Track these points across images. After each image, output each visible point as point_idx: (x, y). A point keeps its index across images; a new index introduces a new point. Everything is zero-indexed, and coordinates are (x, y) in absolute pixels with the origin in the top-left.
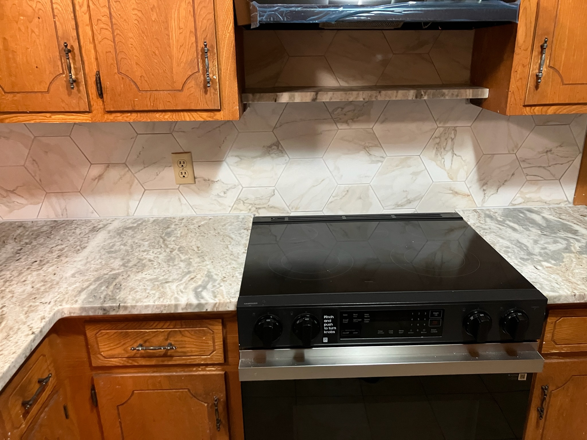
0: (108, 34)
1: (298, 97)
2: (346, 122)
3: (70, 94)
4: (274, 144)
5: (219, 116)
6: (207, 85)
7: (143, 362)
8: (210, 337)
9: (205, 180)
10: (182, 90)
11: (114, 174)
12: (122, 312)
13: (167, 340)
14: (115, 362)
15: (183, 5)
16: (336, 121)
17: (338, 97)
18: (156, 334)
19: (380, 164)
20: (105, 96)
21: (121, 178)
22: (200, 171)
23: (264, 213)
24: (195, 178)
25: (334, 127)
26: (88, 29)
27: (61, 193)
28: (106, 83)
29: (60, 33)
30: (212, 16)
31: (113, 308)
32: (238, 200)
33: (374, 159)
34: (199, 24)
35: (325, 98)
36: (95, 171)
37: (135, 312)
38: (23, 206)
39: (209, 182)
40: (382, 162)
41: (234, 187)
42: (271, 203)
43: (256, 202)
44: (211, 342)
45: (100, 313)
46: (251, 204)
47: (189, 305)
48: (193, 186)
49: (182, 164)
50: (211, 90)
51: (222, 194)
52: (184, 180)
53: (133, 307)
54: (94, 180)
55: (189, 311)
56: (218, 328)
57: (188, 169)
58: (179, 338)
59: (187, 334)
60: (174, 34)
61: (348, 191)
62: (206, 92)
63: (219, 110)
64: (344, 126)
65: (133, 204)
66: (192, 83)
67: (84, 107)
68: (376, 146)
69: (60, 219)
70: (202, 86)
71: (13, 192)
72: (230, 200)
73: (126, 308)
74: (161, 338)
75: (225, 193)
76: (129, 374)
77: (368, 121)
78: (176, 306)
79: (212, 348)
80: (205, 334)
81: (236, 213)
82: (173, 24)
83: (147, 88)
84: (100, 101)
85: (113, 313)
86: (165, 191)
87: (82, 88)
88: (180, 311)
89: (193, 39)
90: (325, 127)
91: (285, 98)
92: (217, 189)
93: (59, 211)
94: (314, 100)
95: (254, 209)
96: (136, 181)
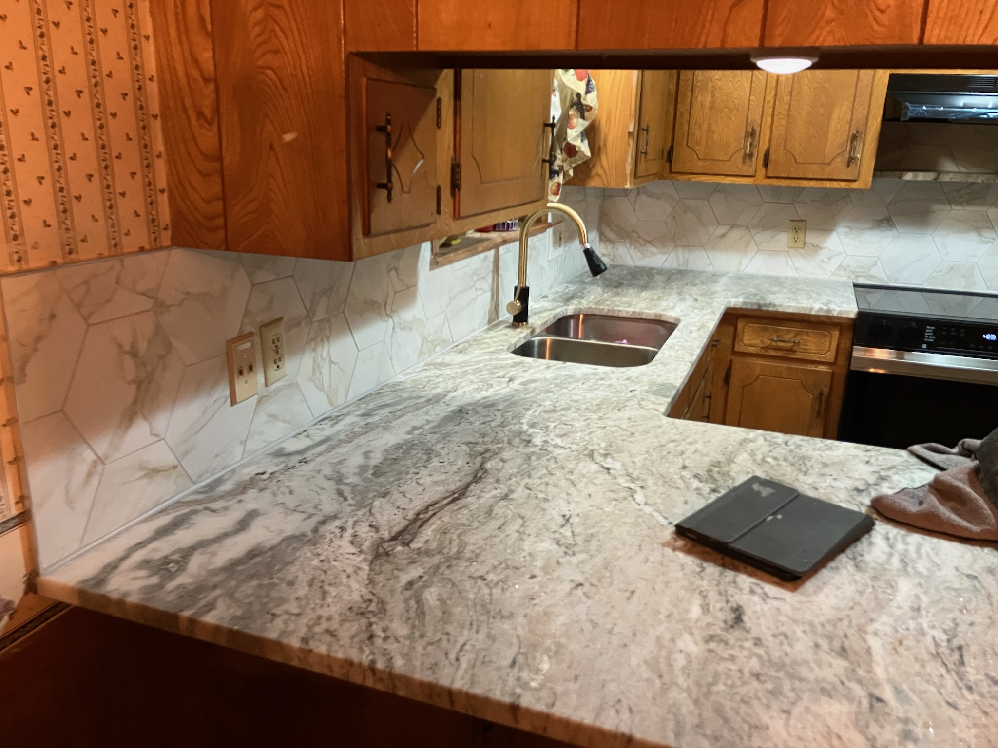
0: (784, 122)
1: (921, 176)
2: (961, 204)
3: (744, 162)
4: (885, 219)
5: (854, 185)
6: (851, 160)
7: (772, 353)
8: (828, 339)
9: (813, 246)
10: (829, 164)
11: (735, 234)
12: (771, 309)
13: (795, 337)
14: (752, 350)
15: (846, 103)
16: (951, 201)
17: (957, 178)
18: (788, 332)
19: (990, 245)
20: (769, 165)
21: (741, 238)
22: (811, 238)
23: (862, 281)
24: (805, 243)
25: (948, 207)
26: (769, 119)
27: (689, 246)
28: (772, 156)
29: (749, 121)
30: (866, 112)
31: (765, 305)
32: (840, 267)
33: (984, 239)
34: (854, 116)
35: (946, 178)
36: (721, 230)
37: (780, 309)
38: (654, 254)
39: (817, 248)
40: (992, 243)
41: (839, 254)
42: (871, 272)
43: (858, 270)
44: (828, 344)
45: (755, 307)
46: (851, 271)
47: (821, 309)
48: (801, 251)
49: (796, 230)
50: (852, 165)
51: (826, 260)
52: (796, 244)
53: (780, 306)
54: (718, 237)
55: (820, 313)
56: (836, 334)
57: (801, 235)
58: (805, 337)
59: (811, 334)
60: (833, 123)
61: (952, 268)
62: (848, 166)
63: (855, 181)
64: (959, 208)
65: (745, 261)
66: (839, 160)
67: (751, 173)
68: (988, 228)
69: (682, 268)
70: (846, 161)
71: (650, 242)
72: (832, 266)
73: (774, 306)
74: (791, 335)
75: (829, 259)
76: (759, 361)
77: (983, 204)
78: (811, 309)
79: (827, 349)
80: (825, 336)
81: (836, 278)
82: (835, 116)
83: (802, 161)
84: (763, 170)
85: (764, 308)
86: (776, 252)
87: (754, 159)
88: (813, 313)
89: (847, 127)
90: (938, 207)
91: (909, 176)
92: (822, 255)
93: (682, 262)
94: (936, 179)
95: (853, 276)
96: (753, 242)
